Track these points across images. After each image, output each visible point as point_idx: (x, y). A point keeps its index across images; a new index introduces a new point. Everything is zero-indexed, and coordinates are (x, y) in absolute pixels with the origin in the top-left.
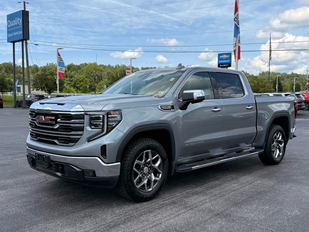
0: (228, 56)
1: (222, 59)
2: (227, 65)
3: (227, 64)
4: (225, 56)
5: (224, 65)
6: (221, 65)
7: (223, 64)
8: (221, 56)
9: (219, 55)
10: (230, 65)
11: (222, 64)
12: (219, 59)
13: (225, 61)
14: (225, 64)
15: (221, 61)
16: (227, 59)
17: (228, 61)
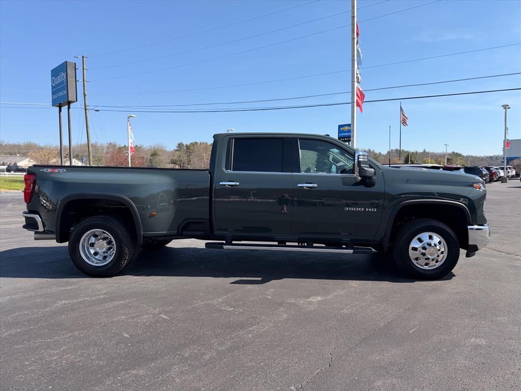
1: (343, 132)
3: (349, 137)
4: (347, 128)
5: (346, 139)
7: (344, 138)
8: (342, 128)
11: (342, 138)
12: (339, 132)
13: (346, 134)
14: (347, 138)
15: (342, 134)
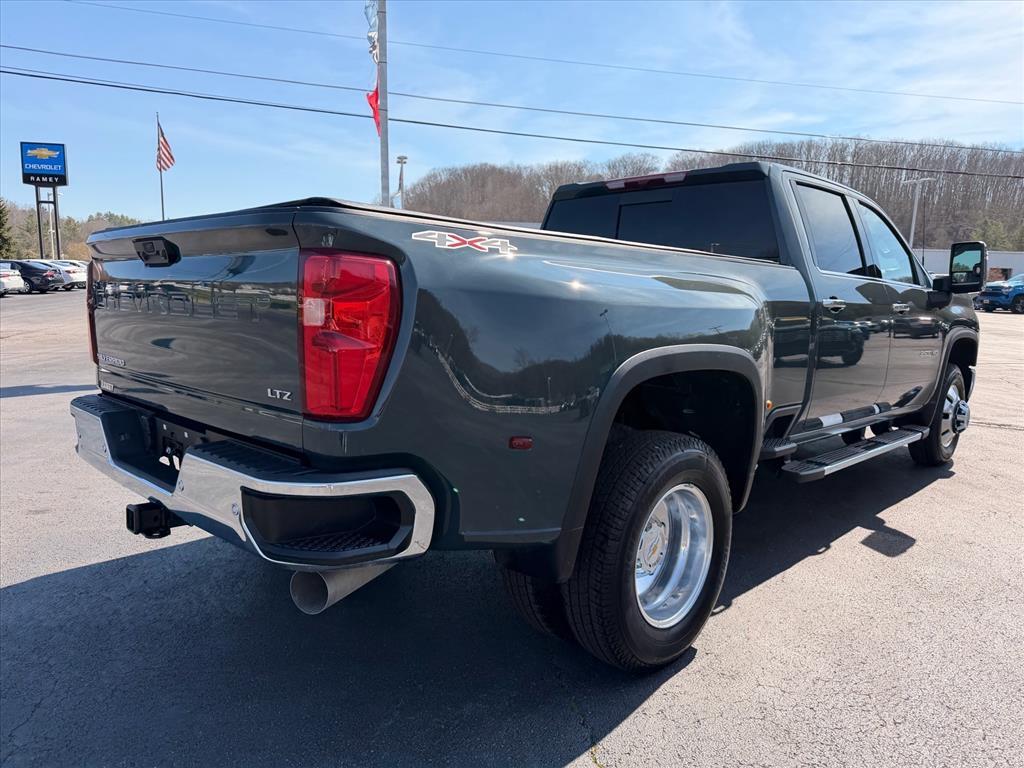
0: (55, 154)
1: (35, 160)
2: (54, 180)
3: (53, 176)
4: (45, 153)
5: (44, 179)
6: (32, 178)
7: (41, 176)
8: (31, 149)
9: (25, 146)
10: (62, 180)
11: (36, 176)
12: (25, 159)
13: (45, 167)
14: (48, 176)
15: (34, 166)
16: (50, 161)
17: (57, 168)
